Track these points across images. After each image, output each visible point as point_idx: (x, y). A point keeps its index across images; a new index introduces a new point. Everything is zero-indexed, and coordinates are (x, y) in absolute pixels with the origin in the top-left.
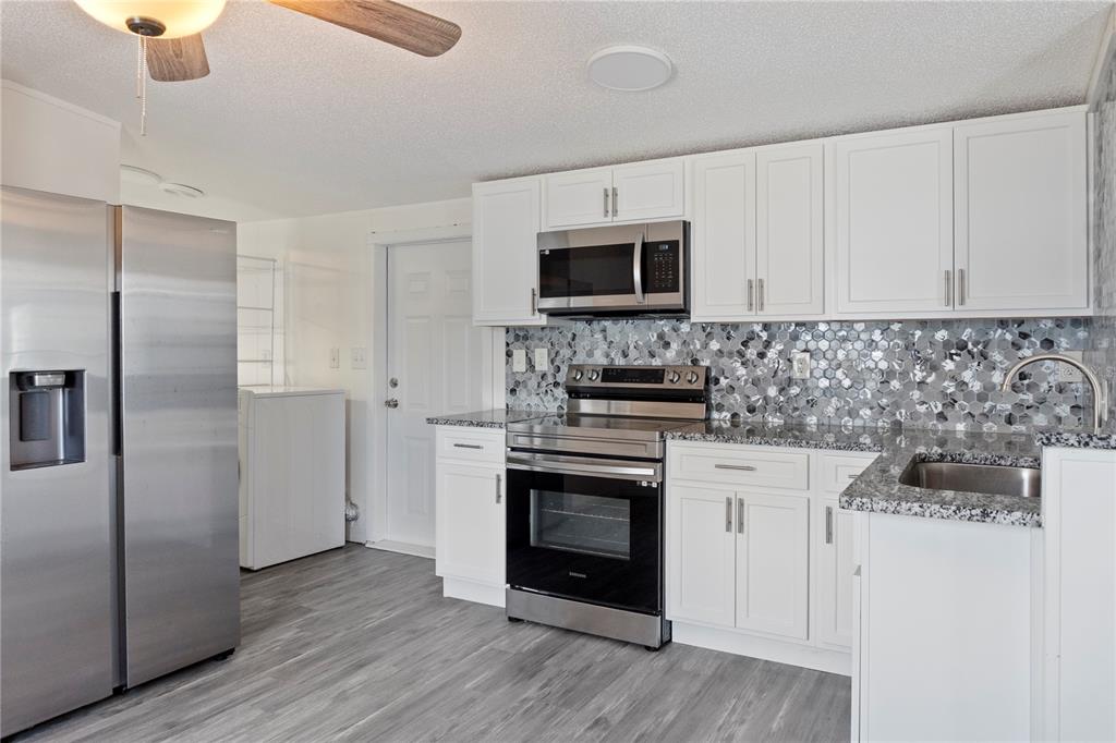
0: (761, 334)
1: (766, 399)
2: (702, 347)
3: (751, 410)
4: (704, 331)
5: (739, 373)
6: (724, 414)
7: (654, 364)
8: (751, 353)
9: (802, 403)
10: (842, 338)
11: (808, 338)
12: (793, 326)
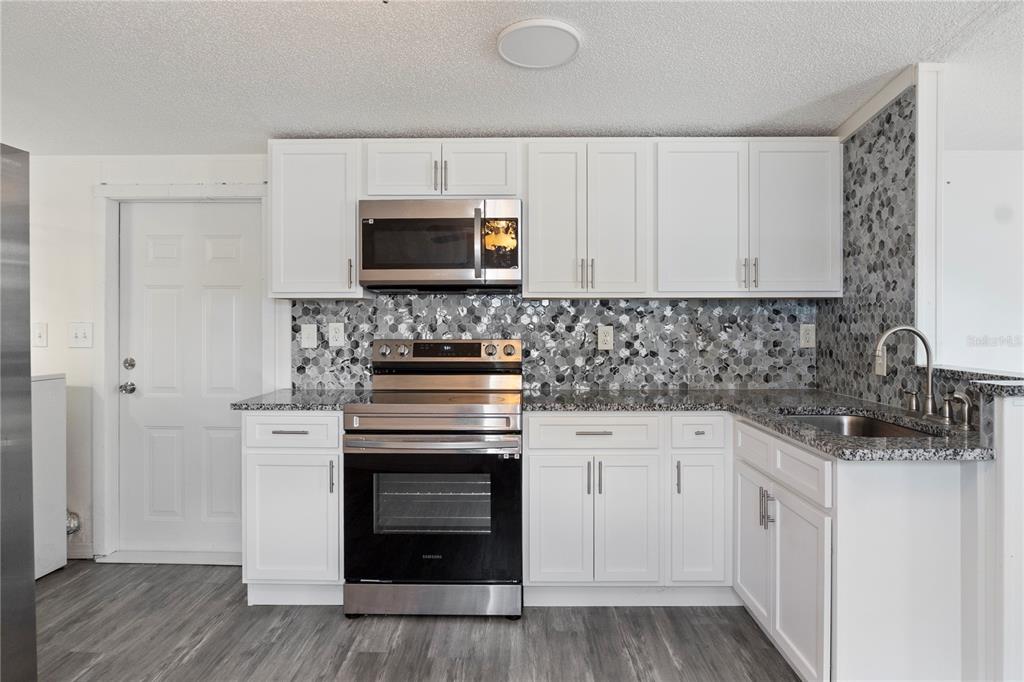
0: (569, 309)
1: (574, 369)
2: (513, 320)
3: (560, 379)
5: (548, 346)
6: (535, 384)
7: (464, 338)
8: (560, 327)
9: (607, 371)
10: (640, 313)
11: (611, 313)
12: (598, 303)
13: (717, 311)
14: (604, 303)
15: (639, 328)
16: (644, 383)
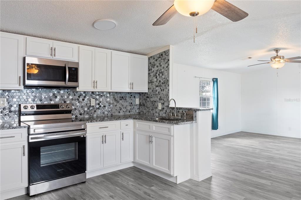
0: (83, 94)
1: (84, 111)
3: (81, 114)
5: (77, 105)
6: (73, 116)
7: (51, 103)
8: (81, 99)
9: (93, 112)
10: (101, 95)
11: (94, 95)
12: (91, 93)
13: (119, 95)
14: (93, 92)
15: (101, 99)
16: (102, 114)
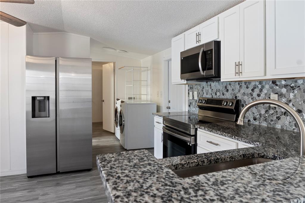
1: (260, 115)
2: (238, 91)
3: (255, 119)
4: (239, 85)
8: (255, 94)
9: (275, 118)
10: (292, 87)
11: (277, 87)
12: (271, 83)
14: (274, 82)
15: (292, 95)
16: (294, 127)
